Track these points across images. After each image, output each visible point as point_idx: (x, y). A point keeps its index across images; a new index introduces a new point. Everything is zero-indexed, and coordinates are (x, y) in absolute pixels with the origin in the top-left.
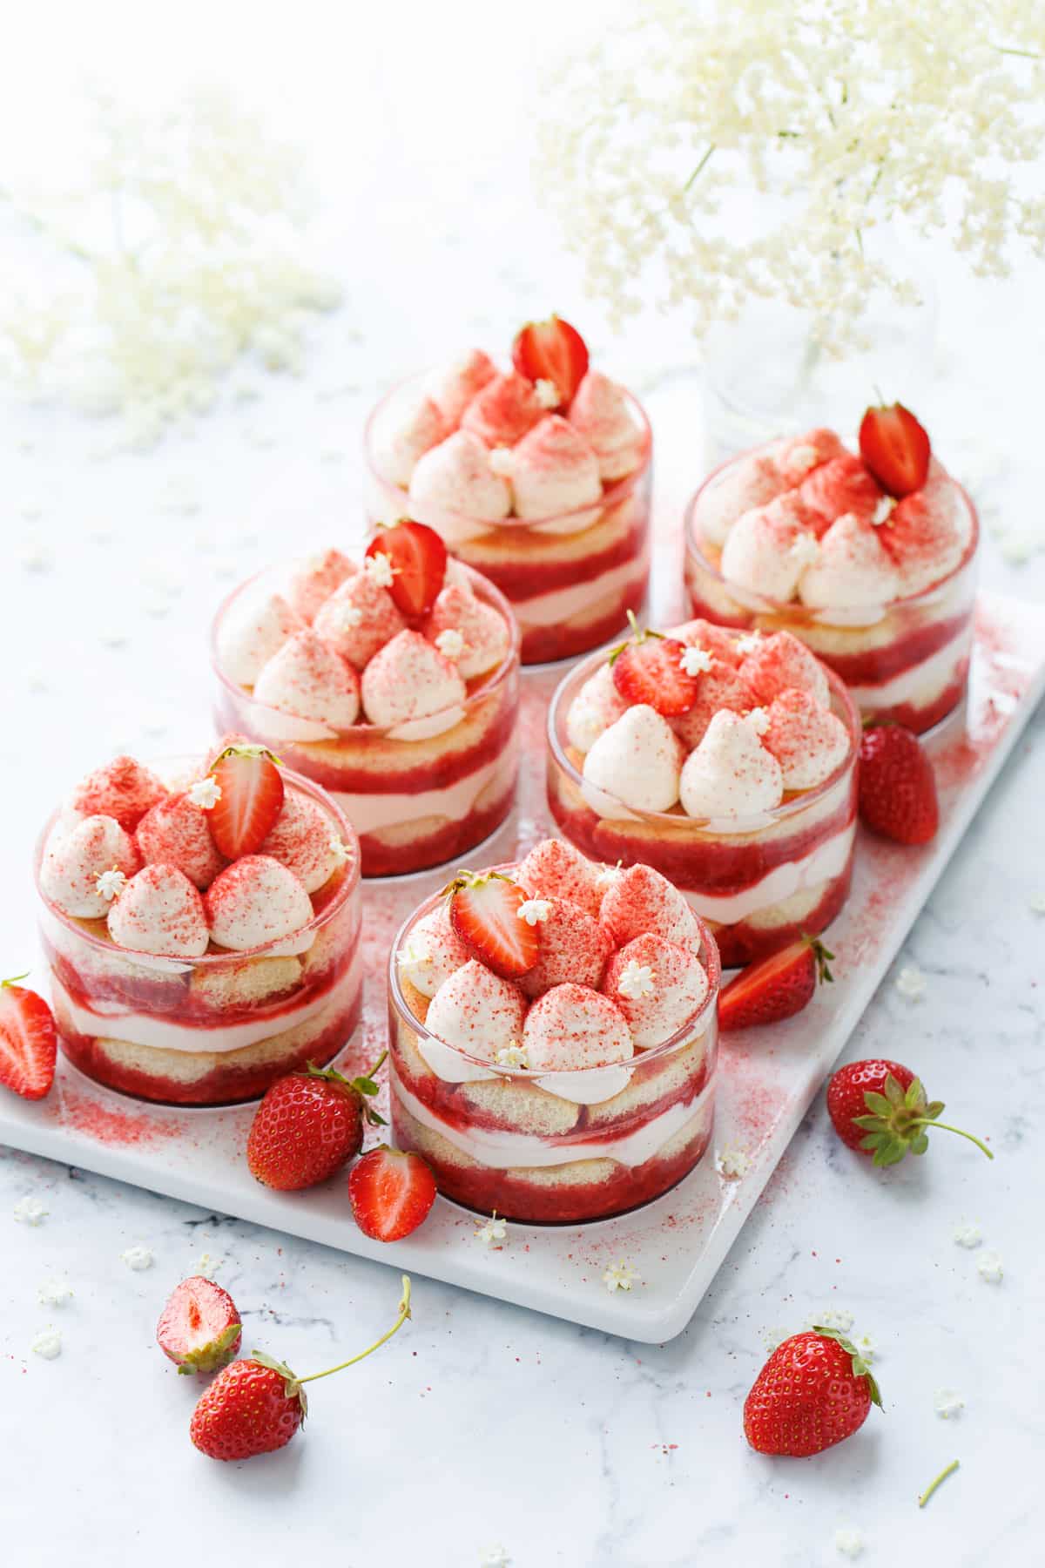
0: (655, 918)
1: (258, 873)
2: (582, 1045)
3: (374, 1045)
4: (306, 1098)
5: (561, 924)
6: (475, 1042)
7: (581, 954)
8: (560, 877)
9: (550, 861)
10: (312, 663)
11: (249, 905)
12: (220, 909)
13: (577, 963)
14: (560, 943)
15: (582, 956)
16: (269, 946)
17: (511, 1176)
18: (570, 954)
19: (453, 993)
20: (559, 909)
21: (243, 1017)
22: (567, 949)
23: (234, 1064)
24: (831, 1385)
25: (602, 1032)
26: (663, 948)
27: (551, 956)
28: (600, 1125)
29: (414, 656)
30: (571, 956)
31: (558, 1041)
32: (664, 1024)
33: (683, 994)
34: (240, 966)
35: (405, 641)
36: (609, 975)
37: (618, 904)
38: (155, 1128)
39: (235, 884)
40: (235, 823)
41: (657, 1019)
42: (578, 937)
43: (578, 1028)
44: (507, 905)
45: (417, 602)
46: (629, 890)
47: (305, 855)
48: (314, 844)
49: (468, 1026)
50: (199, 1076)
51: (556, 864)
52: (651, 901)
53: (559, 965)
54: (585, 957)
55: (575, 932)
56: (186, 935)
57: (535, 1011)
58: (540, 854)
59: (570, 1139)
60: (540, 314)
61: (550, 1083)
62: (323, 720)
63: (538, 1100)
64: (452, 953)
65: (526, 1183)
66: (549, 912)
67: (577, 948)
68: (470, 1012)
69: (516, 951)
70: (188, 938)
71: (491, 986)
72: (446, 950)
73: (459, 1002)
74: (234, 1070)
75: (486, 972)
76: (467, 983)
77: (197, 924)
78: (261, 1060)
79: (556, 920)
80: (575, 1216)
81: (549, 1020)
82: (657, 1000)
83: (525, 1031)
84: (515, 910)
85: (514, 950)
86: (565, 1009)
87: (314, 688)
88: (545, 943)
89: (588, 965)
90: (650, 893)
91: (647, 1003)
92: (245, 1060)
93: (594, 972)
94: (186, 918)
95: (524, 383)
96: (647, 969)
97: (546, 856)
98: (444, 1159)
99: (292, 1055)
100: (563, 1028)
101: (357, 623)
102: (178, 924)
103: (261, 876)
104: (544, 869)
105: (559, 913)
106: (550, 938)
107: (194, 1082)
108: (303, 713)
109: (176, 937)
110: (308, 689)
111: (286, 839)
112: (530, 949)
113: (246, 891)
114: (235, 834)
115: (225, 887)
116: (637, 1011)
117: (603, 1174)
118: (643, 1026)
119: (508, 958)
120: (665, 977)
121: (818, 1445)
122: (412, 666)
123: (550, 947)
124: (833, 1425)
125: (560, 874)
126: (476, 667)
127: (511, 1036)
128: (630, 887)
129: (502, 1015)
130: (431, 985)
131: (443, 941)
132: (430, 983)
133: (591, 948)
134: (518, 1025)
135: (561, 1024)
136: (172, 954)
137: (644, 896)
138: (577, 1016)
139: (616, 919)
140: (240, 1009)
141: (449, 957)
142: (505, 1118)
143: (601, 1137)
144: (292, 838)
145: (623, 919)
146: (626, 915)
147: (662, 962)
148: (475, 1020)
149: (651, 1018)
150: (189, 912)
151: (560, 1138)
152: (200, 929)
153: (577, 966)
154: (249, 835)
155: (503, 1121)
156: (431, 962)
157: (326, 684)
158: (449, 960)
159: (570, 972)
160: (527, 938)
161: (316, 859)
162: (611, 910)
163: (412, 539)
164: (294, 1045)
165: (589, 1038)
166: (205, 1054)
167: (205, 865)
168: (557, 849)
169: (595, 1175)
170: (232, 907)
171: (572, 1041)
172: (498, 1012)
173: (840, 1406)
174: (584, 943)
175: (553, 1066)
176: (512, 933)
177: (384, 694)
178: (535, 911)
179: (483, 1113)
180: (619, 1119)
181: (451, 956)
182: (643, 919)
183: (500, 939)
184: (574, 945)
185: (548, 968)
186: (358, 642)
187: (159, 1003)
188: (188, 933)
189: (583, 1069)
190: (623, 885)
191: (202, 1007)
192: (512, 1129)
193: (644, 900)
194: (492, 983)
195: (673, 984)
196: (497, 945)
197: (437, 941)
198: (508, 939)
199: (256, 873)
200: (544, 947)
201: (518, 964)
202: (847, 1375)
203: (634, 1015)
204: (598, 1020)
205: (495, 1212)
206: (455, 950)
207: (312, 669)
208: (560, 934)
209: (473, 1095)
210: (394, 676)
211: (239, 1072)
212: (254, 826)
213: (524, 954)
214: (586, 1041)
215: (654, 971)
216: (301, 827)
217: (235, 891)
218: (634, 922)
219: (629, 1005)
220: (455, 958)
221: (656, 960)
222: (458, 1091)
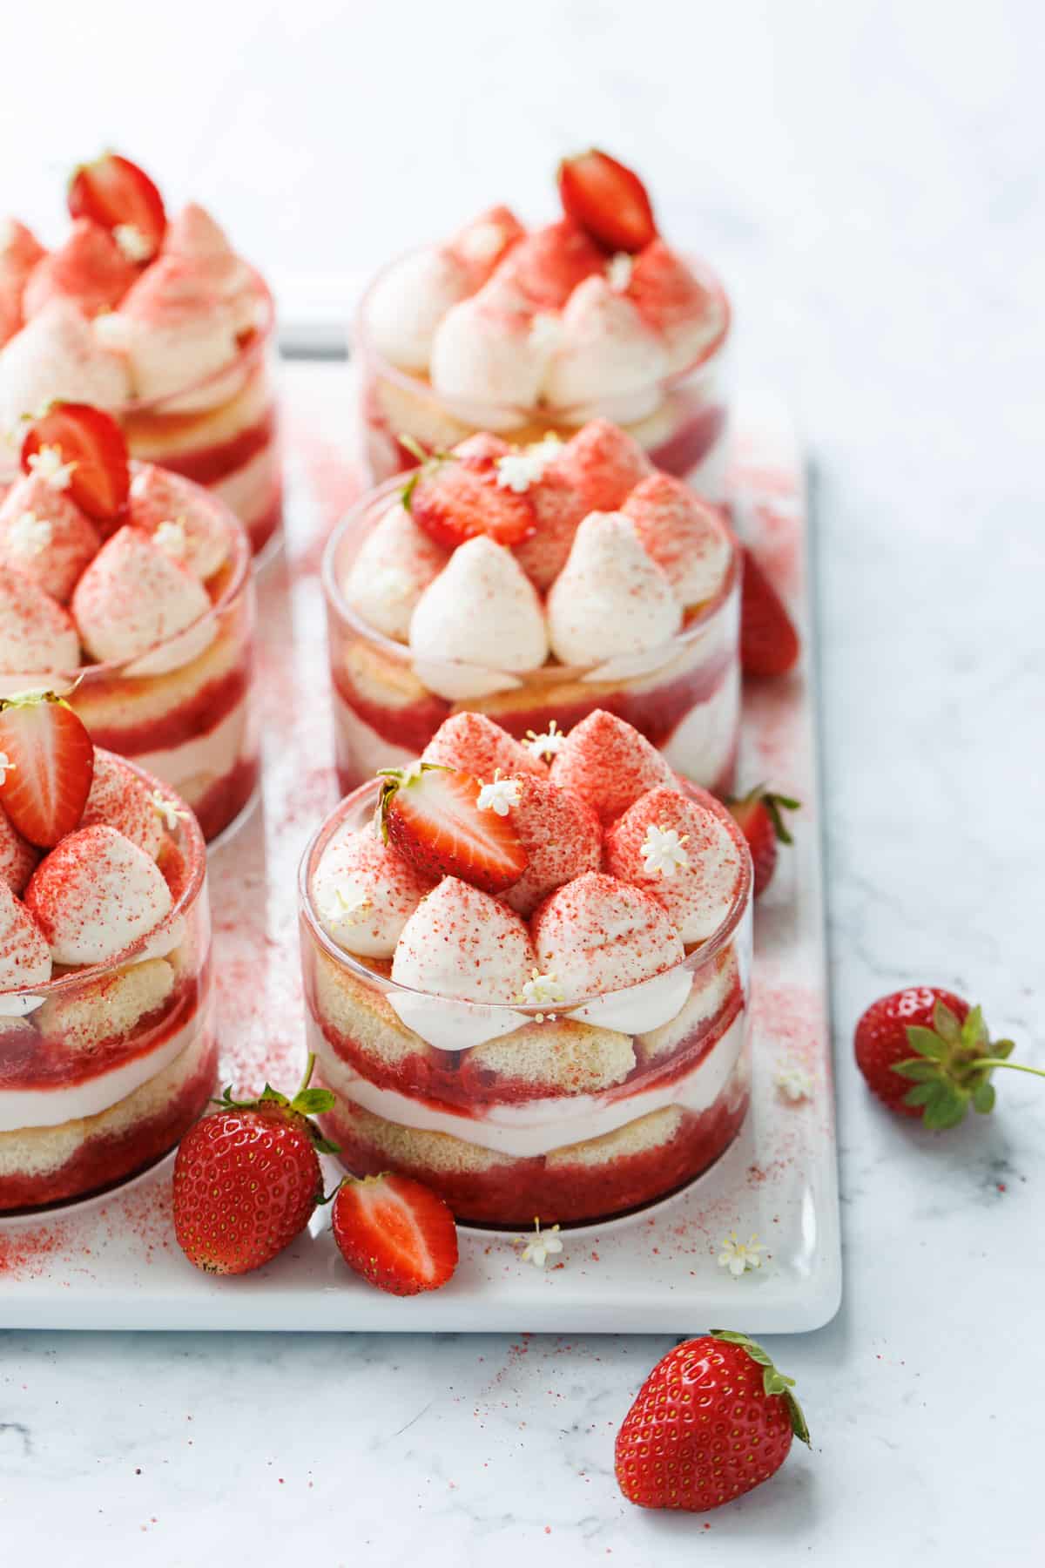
0: (639, 776)
1: (104, 847)
2: (633, 948)
3: (249, 1071)
4: (246, 1135)
5: (540, 804)
6: (486, 986)
7: (573, 840)
8: (490, 759)
9: (471, 741)
10: (13, 601)
11: (101, 894)
12: (60, 911)
13: (573, 852)
14: (545, 830)
15: (575, 843)
16: (139, 946)
17: (553, 1163)
18: (562, 841)
19: (436, 927)
20: (530, 786)
21: (117, 1057)
22: (556, 837)
23: (104, 1130)
24: (734, 1407)
25: (650, 926)
26: (682, 802)
27: (538, 851)
28: (661, 1060)
29: (145, 558)
30: (564, 844)
31: (599, 951)
32: (709, 902)
33: (720, 858)
34: (105, 984)
35: (128, 541)
36: (613, 859)
37: (584, 770)
38: (21, 1247)
39: (73, 872)
40: (37, 795)
41: (700, 898)
42: (564, 817)
43: (620, 927)
44: (459, 800)
45: (106, 501)
46: (596, 747)
47: (130, 822)
48: (137, 806)
49: (470, 966)
50: (66, 1156)
51: (480, 742)
52: (628, 754)
53: (551, 860)
54: (580, 842)
55: (559, 811)
56: (28, 957)
57: (549, 923)
58: (453, 736)
59: (632, 1086)
60: (88, 151)
61: (597, 1014)
62: (48, 671)
63: (583, 1042)
64: (396, 885)
65: (575, 1167)
66: (518, 791)
67: (567, 831)
68: (468, 946)
69: (496, 852)
70: (32, 959)
71: (484, 904)
72: (386, 885)
73: (449, 936)
74: (106, 1139)
75: (470, 889)
76: (452, 908)
77: (37, 939)
78: (138, 1118)
79: (532, 801)
80: (639, 1197)
81: (580, 927)
82: (694, 871)
83: (543, 953)
84: (473, 803)
85: (492, 852)
86: (597, 906)
87: (26, 631)
88: (524, 836)
89: (586, 851)
90: (624, 744)
91: (681, 880)
92: (117, 1123)
93: (594, 859)
94: (23, 933)
95: (100, 237)
96: (673, 833)
97: (464, 735)
98: (448, 1168)
99: (171, 1103)
100: (602, 932)
101: (47, 540)
102: (16, 944)
103: (108, 851)
104: (466, 753)
105: (532, 792)
106: (529, 827)
107: (58, 1168)
108: (21, 667)
109: (17, 962)
110: (19, 633)
111: (102, 807)
112: (513, 847)
113: (93, 877)
114: (42, 810)
115: (60, 881)
116: (671, 893)
117: (669, 1131)
118: (682, 912)
119: (491, 862)
120: (696, 839)
121: (719, 1495)
122: (145, 571)
123: (534, 839)
124: (738, 1465)
125: (489, 754)
126: (209, 564)
127: (528, 965)
128: (596, 743)
129: (509, 938)
130: (379, 937)
131: (378, 874)
132: (376, 933)
133: (583, 829)
134: (530, 949)
135: (598, 928)
136: (17, 987)
137: (617, 750)
138: (616, 911)
139: (585, 792)
140: (112, 1046)
141: (393, 891)
142: (541, 1080)
143: (667, 1075)
144: (109, 803)
145: (597, 788)
146: (599, 781)
147: (686, 819)
148: (480, 955)
149: (692, 897)
150: (23, 925)
151: (617, 1090)
152: (41, 944)
153: (573, 855)
154: (60, 807)
155: (540, 1084)
156: (371, 905)
157: (39, 622)
158: (396, 895)
159: (567, 866)
160: (502, 833)
161: (144, 826)
162: (574, 782)
163: (74, 426)
164: (173, 1086)
165: (639, 938)
166: (73, 1122)
167: (11, 865)
168: (475, 723)
169: (658, 1134)
170: (77, 904)
171: (618, 946)
172: (503, 937)
173: (745, 1436)
174: (573, 824)
175: (601, 987)
176: (480, 830)
177: (117, 617)
178: (501, 794)
179: (508, 1082)
180: (684, 1046)
181: (397, 889)
182: (624, 779)
183: (472, 844)
184: (563, 828)
185: (539, 868)
186: (53, 566)
187: (6, 1063)
188: (30, 954)
189: (642, 980)
190: (585, 744)
191: (63, 1054)
192: (554, 1092)
193: (619, 755)
194: (483, 902)
195: (708, 846)
196: (472, 851)
197: (370, 877)
198: (481, 841)
199: (98, 849)
200: (524, 840)
201: (506, 868)
202: (756, 1394)
203: (668, 899)
204: (640, 911)
205: (537, 1221)
206: (399, 881)
207: (17, 607)
208: (543, 818)
209: (493, 1061)
210: (125, 589)
211: (114, 1141)
212: (64, 793)
213: (509, 854)
214: (636, 942)
215: (681, 834)
216: (114, 787)
217: (76, 881)
218: (612, 788)
219: (659, 888)
220: (403, 891)
221: (680, 818)
222: (467, 1061)
